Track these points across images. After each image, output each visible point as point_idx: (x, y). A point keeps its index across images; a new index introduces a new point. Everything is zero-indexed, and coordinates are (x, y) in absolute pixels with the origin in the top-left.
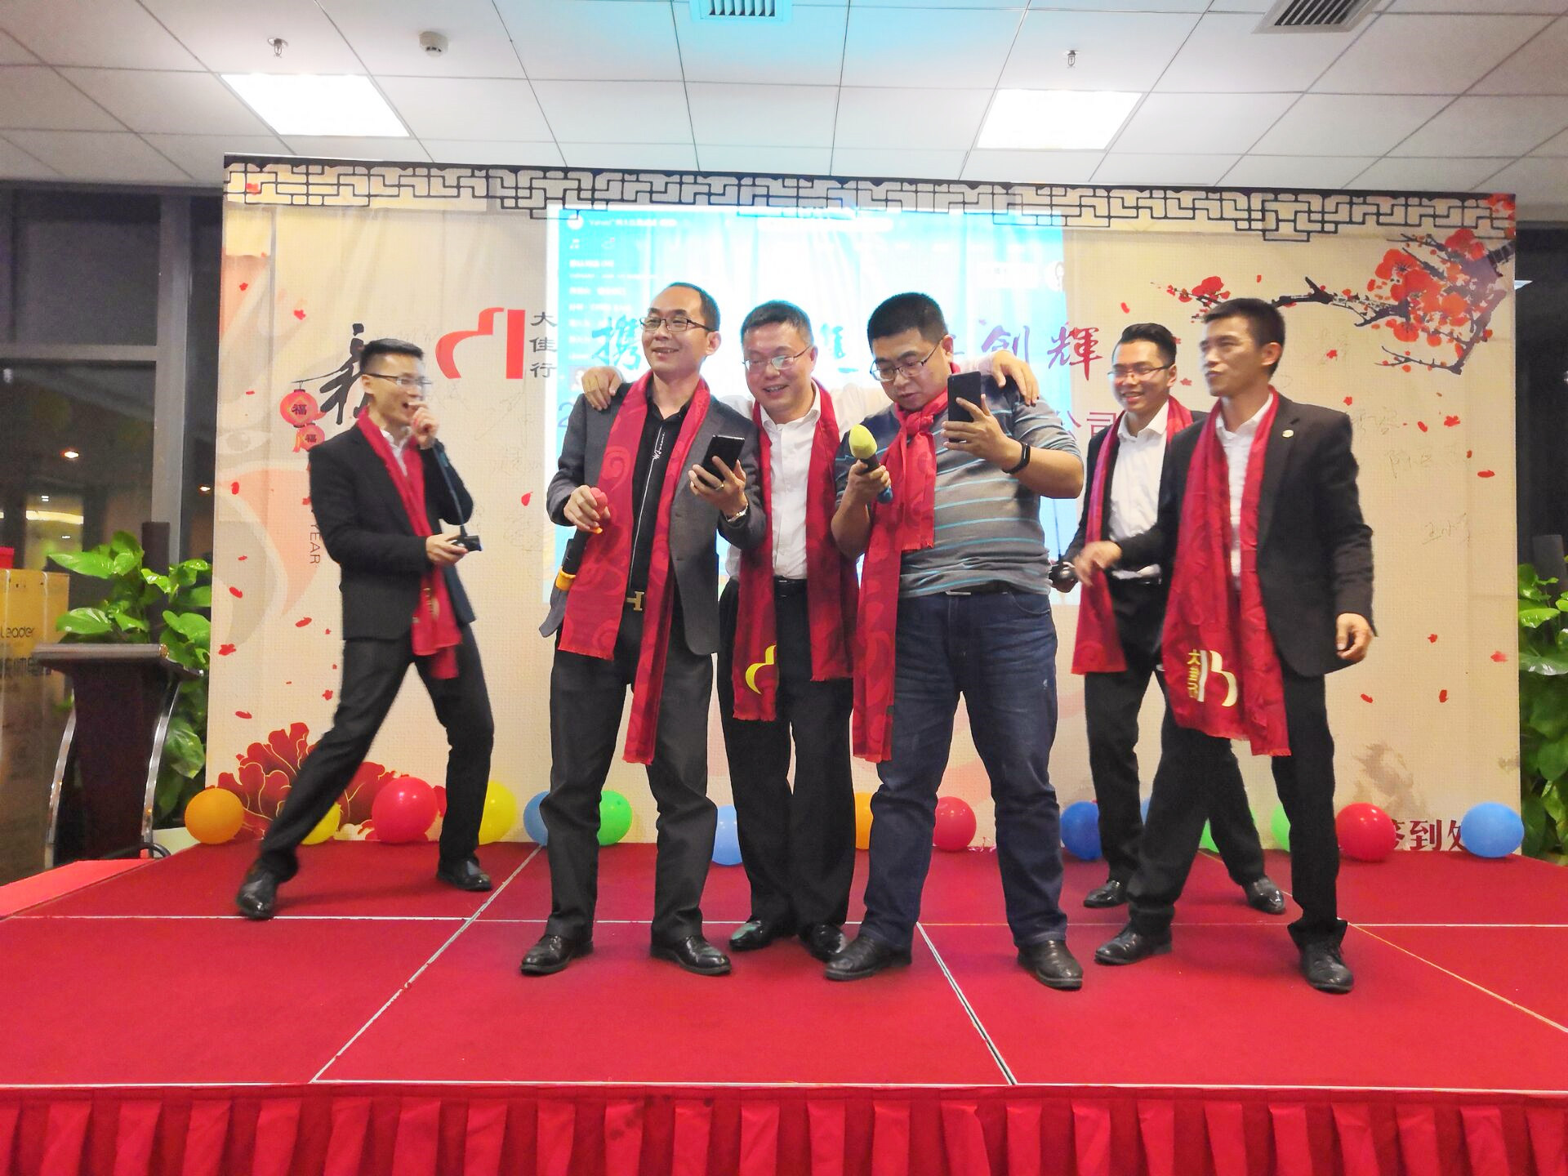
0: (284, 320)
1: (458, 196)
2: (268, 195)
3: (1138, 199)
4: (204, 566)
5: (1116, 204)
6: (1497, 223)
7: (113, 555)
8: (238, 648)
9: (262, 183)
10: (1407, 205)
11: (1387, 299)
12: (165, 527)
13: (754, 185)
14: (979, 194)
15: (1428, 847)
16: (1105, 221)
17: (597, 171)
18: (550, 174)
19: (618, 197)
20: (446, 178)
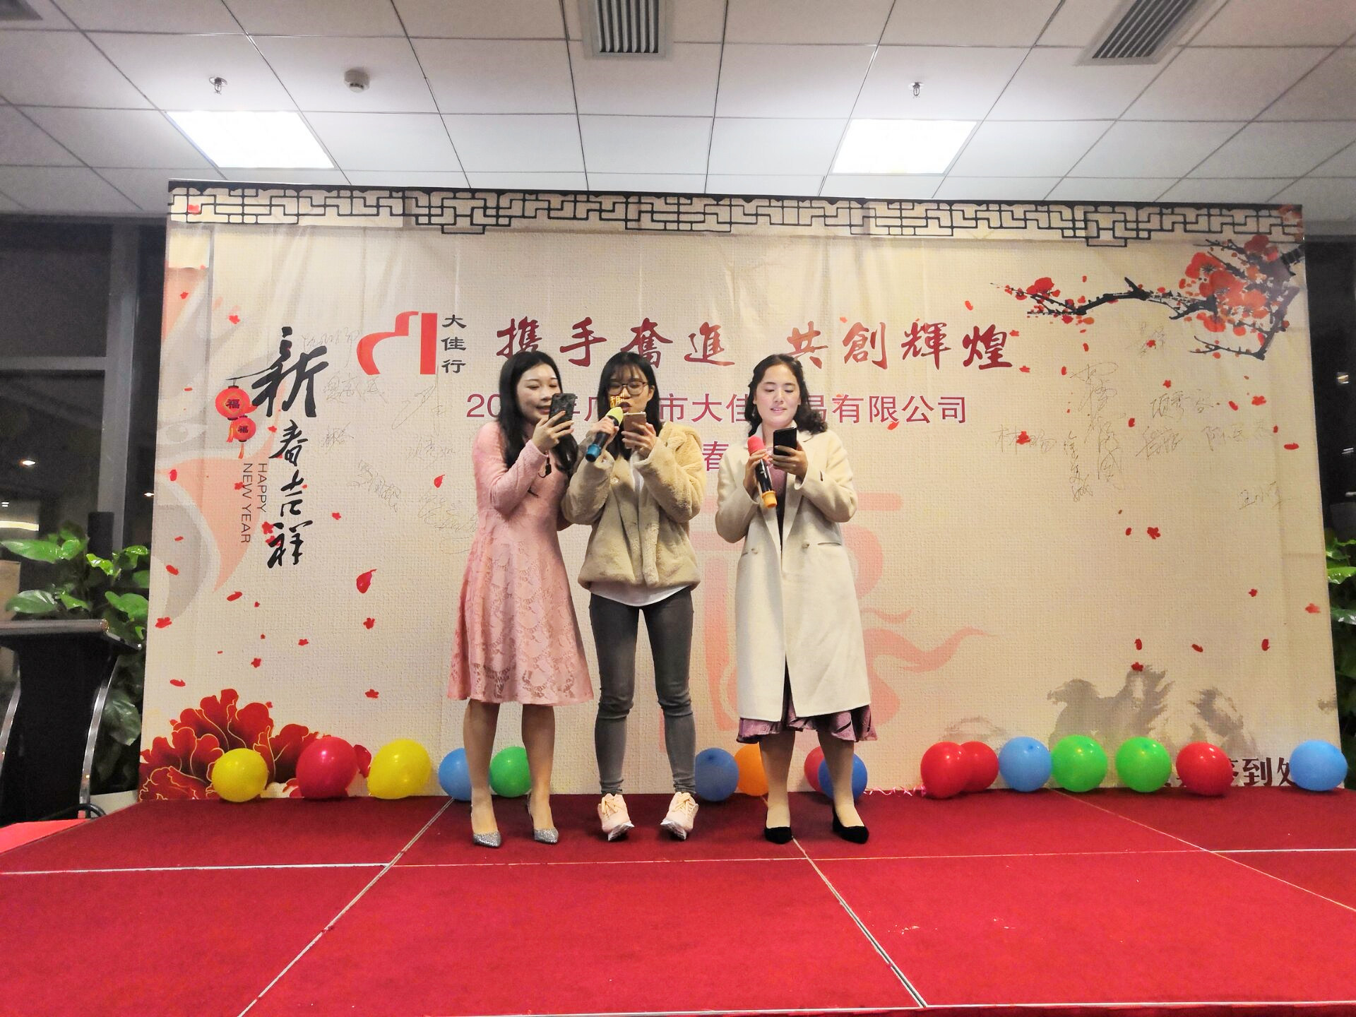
0: (219, 325)
1: (378, 214)
2: (208, 215)
3: (976, 211)
4: (144, 551)
5: (957, 216)
6: (1287, 230)
7: (61, 542)
8: (174, 621)
9: (202, 205)
10: (1209, 215)
11: (1197, 295)
12: (109, 517)
13: (640, 202)
14: (837, 208)
15: (1260, 783)
16: (949, 231)
17: (501, 192)
18: (459, 195)
19: (520, 214)
20: (367, 199)
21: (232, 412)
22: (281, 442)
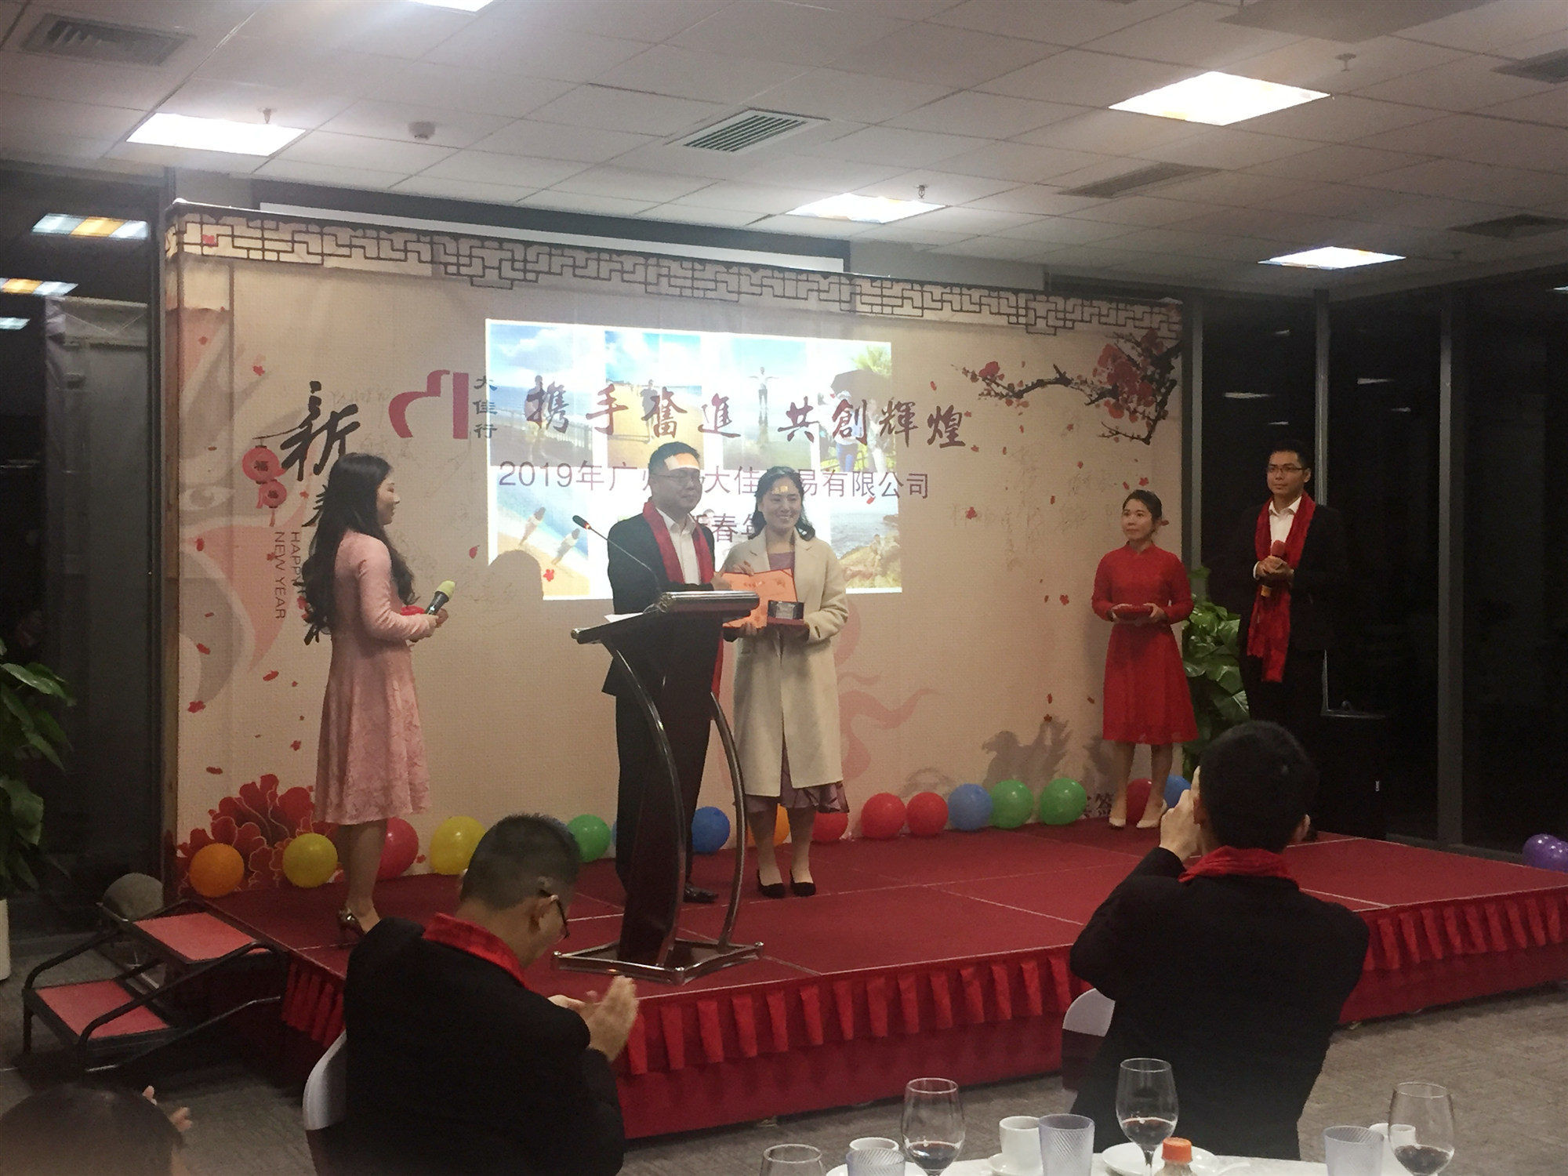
0: (243, 376)
2: (225, 248)
3: (942, 293)
5: (927, 296)
6: (1171, 327)
8: (207, 704)
9: (218, 235)
13: (658, 265)
14: (830, 283)
16: (919, 312)
17: (527, 244)
18: (487, 243)
19: (547, 270)
20: (394, 241)
21: (262, 475)
22: (314, 509)
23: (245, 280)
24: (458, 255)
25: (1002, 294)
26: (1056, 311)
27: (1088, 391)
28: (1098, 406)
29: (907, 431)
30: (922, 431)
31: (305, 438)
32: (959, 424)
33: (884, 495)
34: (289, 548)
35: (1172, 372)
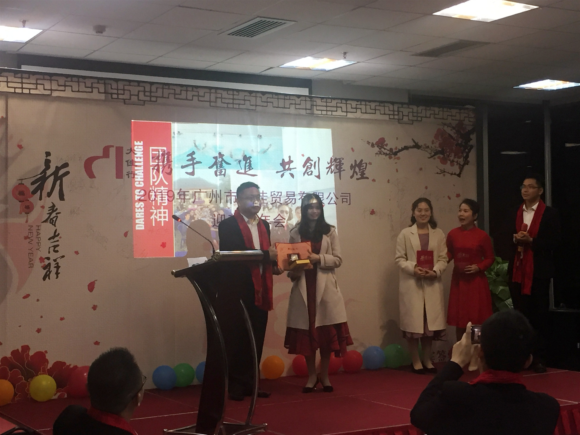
0: (12, 149)
1: (92, 92)
2: (3, 88)
3: (356, 105)
5: (349, 106)
6: (470, 120)
11: (438, 147)
13: (216, 93)
14: (301, 100)
16: (345, 114)
17: (152, 83)
18: (132, 84)
19: (161, 96)
20: (86, 83)
21: (21, 197)
22: (47, 214)
23: (13, 103)
24: (118, 89)
25: (386, 104)
26: (413, 112)
27: (429, 151)
28: (435, 159)
29: (340, 172)
30: (347, 172)
31: (43, 179)
32: (365, 168)
33: (329, 204)
34: (35, 234)
35: (471, 141)
